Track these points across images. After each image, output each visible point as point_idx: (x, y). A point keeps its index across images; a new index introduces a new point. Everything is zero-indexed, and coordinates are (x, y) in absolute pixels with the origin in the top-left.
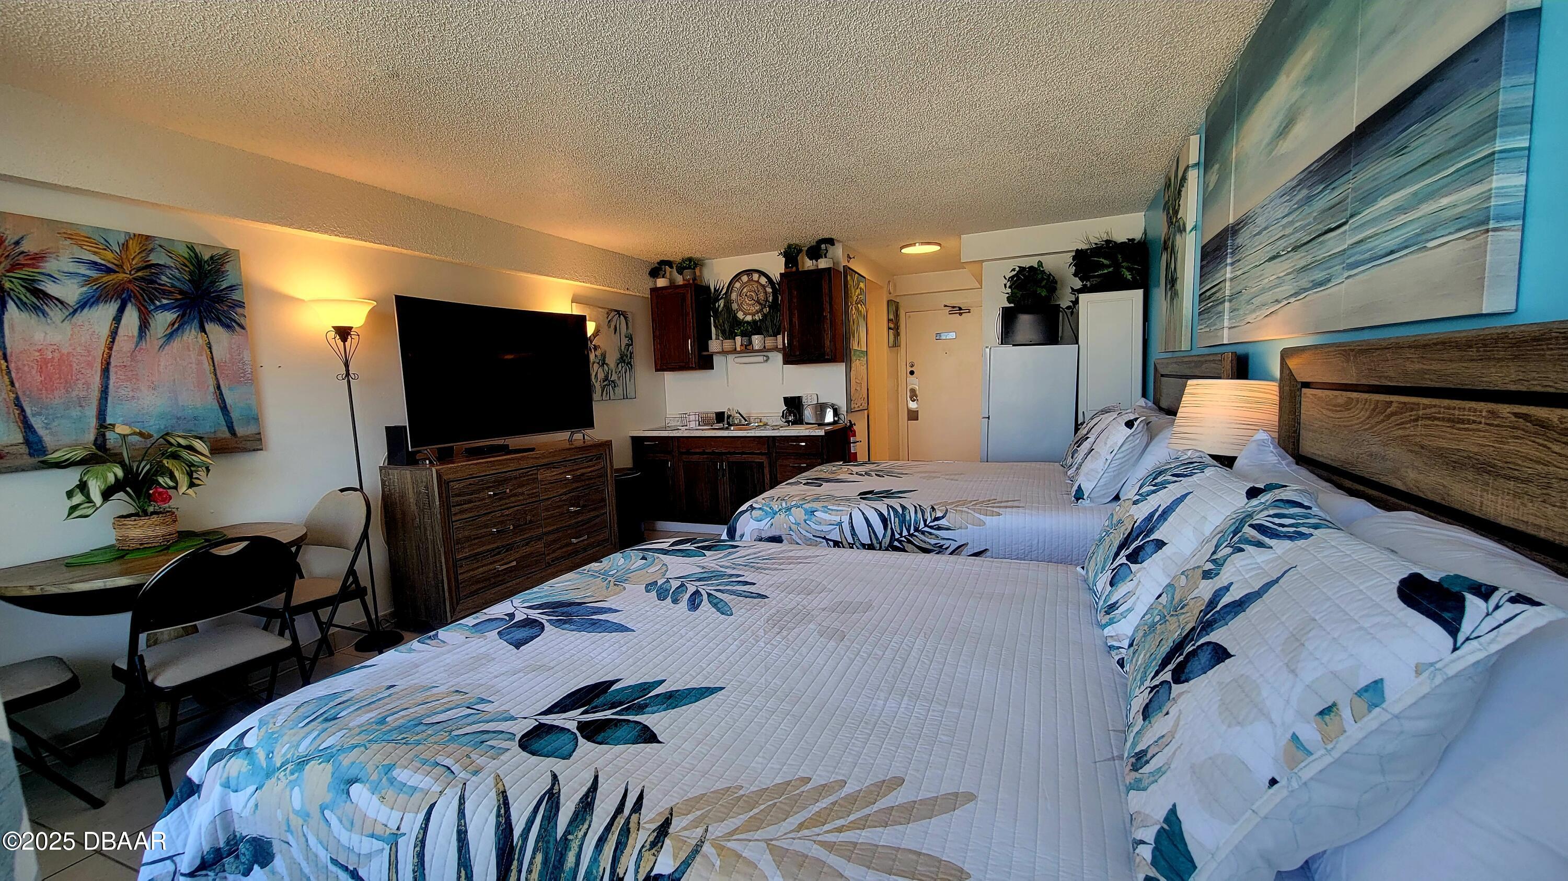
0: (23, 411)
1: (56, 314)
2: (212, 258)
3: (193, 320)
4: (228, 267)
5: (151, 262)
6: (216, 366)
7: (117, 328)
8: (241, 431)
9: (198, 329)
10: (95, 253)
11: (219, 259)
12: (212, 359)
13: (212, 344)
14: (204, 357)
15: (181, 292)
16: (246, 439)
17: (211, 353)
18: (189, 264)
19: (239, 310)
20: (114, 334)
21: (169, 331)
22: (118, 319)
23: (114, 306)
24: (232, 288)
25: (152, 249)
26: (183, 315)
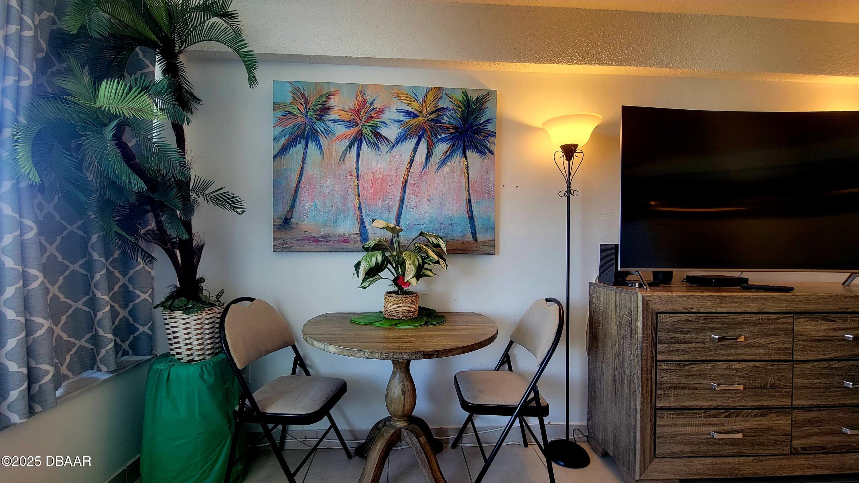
0: (361, 212)
1: (384, 148)
2: (477, 99)
3: (459, 148)
4: (487, 105)
5: (439, 107)
6: (470, 185)
7: (414, 156)
8: (480, 237)
9: (461, 155)
10: (408, 104)
11: (482, 99)
12: (468, 178)
13: (470, 167)
14: (463, 177)
15: (455, 128)
16: (484, 244)
17: (468, 174)
18: (462, 106)
19: (491, 139)
20: (412, 160)
21: (443, 158)
22: (415, 150)
23: (414, 141)
24: (488, 121)
25: (441, 97)
26: (454, 145)
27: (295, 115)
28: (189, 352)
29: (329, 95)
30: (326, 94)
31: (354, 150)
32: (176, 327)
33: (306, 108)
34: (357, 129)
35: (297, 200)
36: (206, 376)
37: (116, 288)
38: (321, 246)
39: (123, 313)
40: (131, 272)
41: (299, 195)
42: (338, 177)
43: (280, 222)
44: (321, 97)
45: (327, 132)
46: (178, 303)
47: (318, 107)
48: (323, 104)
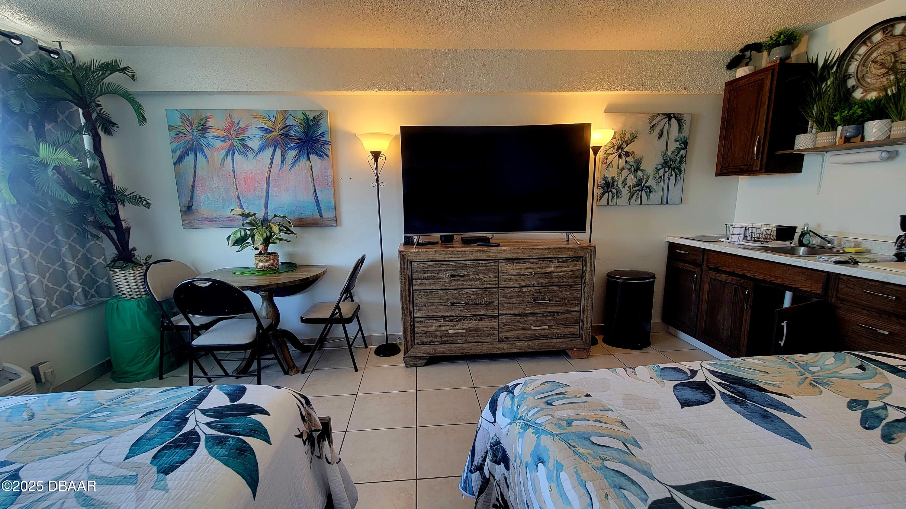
0: (240, 200)
1: (251, 155)
2: (314, 117)
3: (304, 154)
4: (321, 122)
5: (287, 124)
6: (315, 180)
7: (273, 160)
8: (325, 215)
9: (306, 159)
10: (265, 123)
11: (317, 117)
12: (313, 175)
13: (313, 167)
14: (309, 173)
15: (299, 139)
16: (327, 219)
17: (312, 171)
18: (303, 123)
19: (326, 146)
20: (271, 163)
21: (294, 161)
22: (273, 156)
23: (272, 149)
24: (323, 134)
25: (287, 117)
26: (300, 151)
27: (185, 134)
28: (130, 293)
29: (207, 119)
30: (204, 118)
31: (230, 157)
32: (119, 278)
33: (192, 129)
34: (230, 142)
35: (194, 194)
36: (141, 306)
37: (79, 256)
38: (215, 224)
39: (87, 272)
40: (87, 246)
41: (195, 190)
42: (221, 177)
43: (184, 209)
44: (201, 120)
45: (209, 145)
46: (117, 264)
47: (200, 128)
48: (204, 125)
